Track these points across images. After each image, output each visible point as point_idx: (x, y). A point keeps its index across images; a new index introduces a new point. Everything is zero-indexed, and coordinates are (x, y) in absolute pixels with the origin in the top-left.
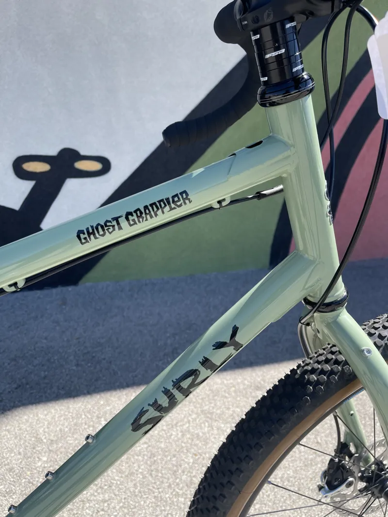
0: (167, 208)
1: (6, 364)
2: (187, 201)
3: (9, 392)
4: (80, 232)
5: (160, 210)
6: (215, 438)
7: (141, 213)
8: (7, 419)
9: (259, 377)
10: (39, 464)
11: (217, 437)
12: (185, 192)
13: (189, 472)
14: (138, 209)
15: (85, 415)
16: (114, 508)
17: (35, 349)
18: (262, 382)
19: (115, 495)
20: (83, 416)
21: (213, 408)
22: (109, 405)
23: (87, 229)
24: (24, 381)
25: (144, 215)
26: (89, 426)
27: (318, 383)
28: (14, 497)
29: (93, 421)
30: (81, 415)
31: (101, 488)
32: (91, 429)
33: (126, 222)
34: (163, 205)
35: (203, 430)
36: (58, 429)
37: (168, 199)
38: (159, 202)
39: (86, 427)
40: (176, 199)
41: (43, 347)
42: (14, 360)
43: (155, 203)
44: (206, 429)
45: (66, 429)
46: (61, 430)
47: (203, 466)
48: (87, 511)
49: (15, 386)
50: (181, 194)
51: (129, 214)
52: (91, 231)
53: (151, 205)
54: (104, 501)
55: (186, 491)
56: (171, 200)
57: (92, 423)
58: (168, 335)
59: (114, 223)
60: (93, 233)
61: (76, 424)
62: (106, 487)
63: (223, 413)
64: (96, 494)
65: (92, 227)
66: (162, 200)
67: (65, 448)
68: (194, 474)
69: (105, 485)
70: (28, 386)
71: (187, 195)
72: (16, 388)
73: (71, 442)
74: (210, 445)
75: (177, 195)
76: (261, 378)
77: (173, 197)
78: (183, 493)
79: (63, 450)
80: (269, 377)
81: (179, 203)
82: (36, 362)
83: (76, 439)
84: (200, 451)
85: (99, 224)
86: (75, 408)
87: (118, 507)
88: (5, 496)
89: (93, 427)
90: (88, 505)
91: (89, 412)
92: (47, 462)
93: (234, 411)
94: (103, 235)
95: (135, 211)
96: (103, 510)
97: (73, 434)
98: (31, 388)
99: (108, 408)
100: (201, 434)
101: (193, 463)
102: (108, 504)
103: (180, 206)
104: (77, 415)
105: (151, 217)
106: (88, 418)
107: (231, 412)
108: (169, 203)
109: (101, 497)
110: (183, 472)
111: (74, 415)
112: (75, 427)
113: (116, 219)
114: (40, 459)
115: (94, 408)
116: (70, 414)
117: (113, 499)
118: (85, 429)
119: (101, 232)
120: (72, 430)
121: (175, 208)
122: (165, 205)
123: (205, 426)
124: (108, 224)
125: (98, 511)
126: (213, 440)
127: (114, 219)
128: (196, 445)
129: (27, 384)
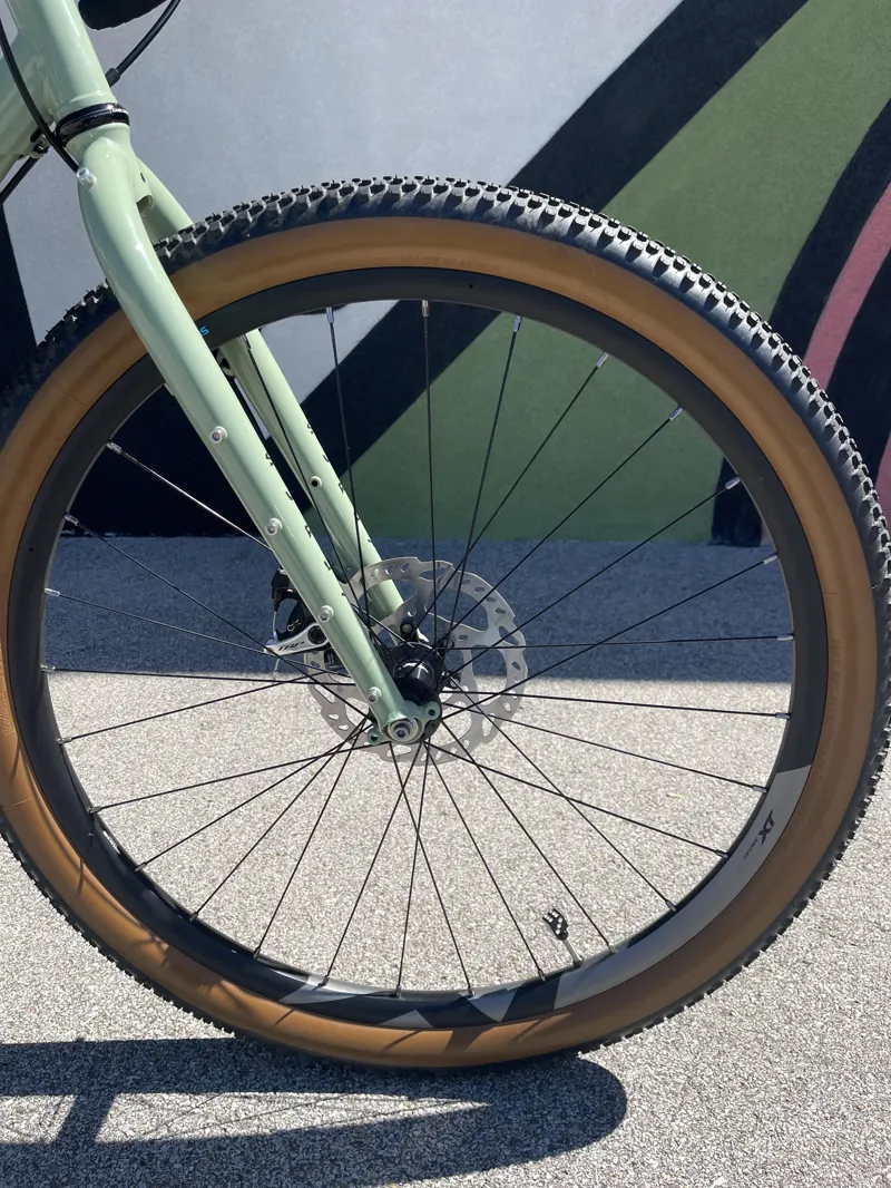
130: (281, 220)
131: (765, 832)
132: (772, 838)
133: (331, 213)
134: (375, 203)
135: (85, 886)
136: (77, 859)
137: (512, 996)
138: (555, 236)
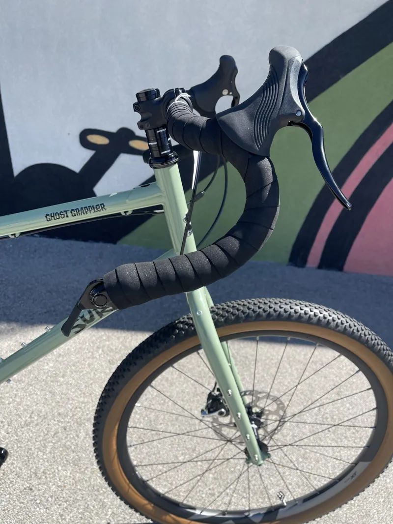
0: (93, 211)
1: (43, 294)
2: (104, 209)
3: (40, 314)
4: (47, 215)
5: (89, 211)
6: (179, 384)
7: (79, 211)
8: (33, 332)
9: (235, 350)
10: (47, 367)
11: (181, 383)
12: (103, 204)
13: (150, 401)
14: (78, 209)
15: (89, 344)
16: (88, 409)
17: (67, 287)
18: (236, 354)
19: (93, 401)
20: (87, 344)
21: (188, 363)
22: (109, 341)
23: (51, 214)
24: (53, 309)
25: (80, 212)
26: (89, 352)
27: (182, 329)
28: (22, 384)
29: (93, 349)
30: (86, 343)
31: (84, 394)
32: (90, 354)
33: (71, 214)
34: (91, 209)
35: (173, 377)
36: (67, 348)
37: (93, 206)
38: (89, 207)
39: (87, 352)
40: (98, 207)
41: (73, 287)
42: (50, 292)
43: (86, 207)
44: (175, 376)
45: (73, 350)
46: (68, 349)
47: (162, 400)
48: (69, 406)
49: (45, 311)
50: (101, 205)
51: (73, 210)
52: (53, 215)
53: (85, 208)
54: (83, 402)
55: (143, 412)
56: (95, 207)
57: (92, 350)
58: (175, 300)
59: (65, 213)
60: (54, 216)
61: (80, 348)
62: (87, 394)
63: (194, 368)
64: (79, 397)
65: (54, 213)
66: (91, 206)
67: (68, 362)
68: (153, 403)
69: (88, 393)
70: (54, 313)
71: (104, 206)
72: (46, 313)
73: (74, 359)
74: (174, 387)
75: (98, 205)
76: (236, 351)
77: (96, 206)
78: (141, 413)
79: (66, 362)
80: (243, 351)
81: (99, 209)
82: (65, 297)
83: (77, 358)
84: (164, 390)
85: (57, 213)
86: (83, 337)
87: (91, 409)
88: (16, 382)
89: (92, 353)
90: (71, 402)
91: (92, 342)
92: (52, 367)
93: (203, 369)
94: (59, 218)
95: (76, 210)
96: (80, 408)
97: (76, 354)
98: (57, 315)
99: (107, 343)
100: (170, 379)
101: (156, 396)
102: (85, 405)
103: (100, 211)
104: (83, 342)
105: (84, 213)
106: (90, 345)
107: (200, 369)
108: (94, 208)
109: (82, 399)
110: (146, 400)
111: (81, 342)
112: (79, 350)
113: (66, 211)
114: (48, 364)
115: (97, 340)
116: (79, 340)
117: (90, 403)
118: (86, 353)
119: (58, 217)
120: (77, 351)
121: (97, 212)
122: (92, 210)
123: (176, 374)
124: (62, 213)
125: (76, 408)
126: (178, 385)
127: (64, 211)
128: (163, 385)
129: (54, 311)
130: (253, 318)
131: (352, 477)
132: (354, 479)
133: (271, 318)
134: (285, 317)
135: (130, 490)
136: (128, 481)
137: (263, 515)
138: (339, 331)
